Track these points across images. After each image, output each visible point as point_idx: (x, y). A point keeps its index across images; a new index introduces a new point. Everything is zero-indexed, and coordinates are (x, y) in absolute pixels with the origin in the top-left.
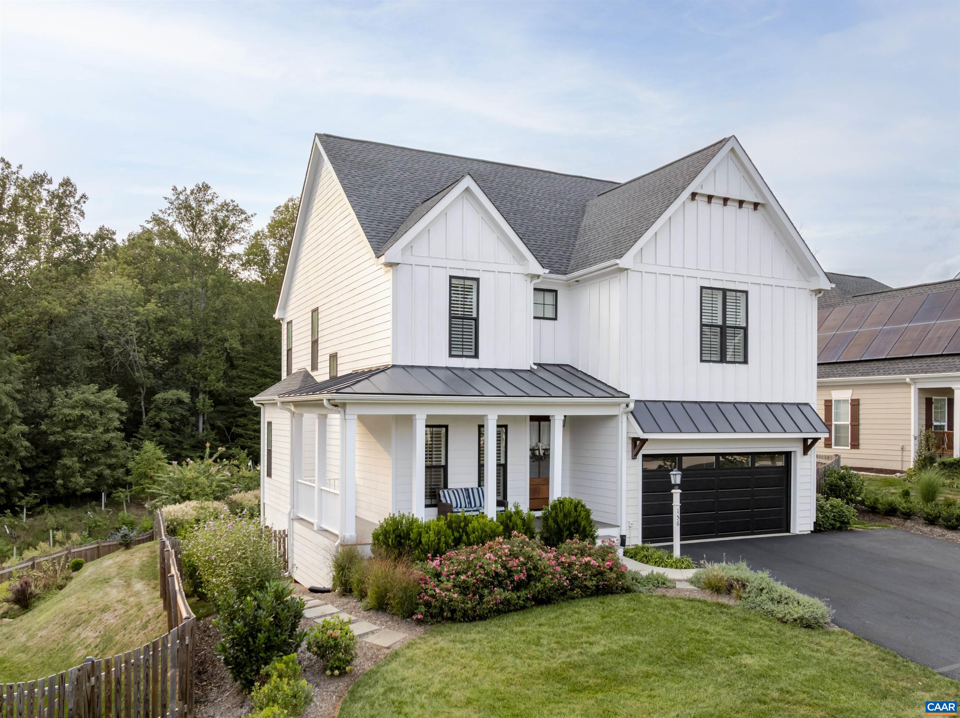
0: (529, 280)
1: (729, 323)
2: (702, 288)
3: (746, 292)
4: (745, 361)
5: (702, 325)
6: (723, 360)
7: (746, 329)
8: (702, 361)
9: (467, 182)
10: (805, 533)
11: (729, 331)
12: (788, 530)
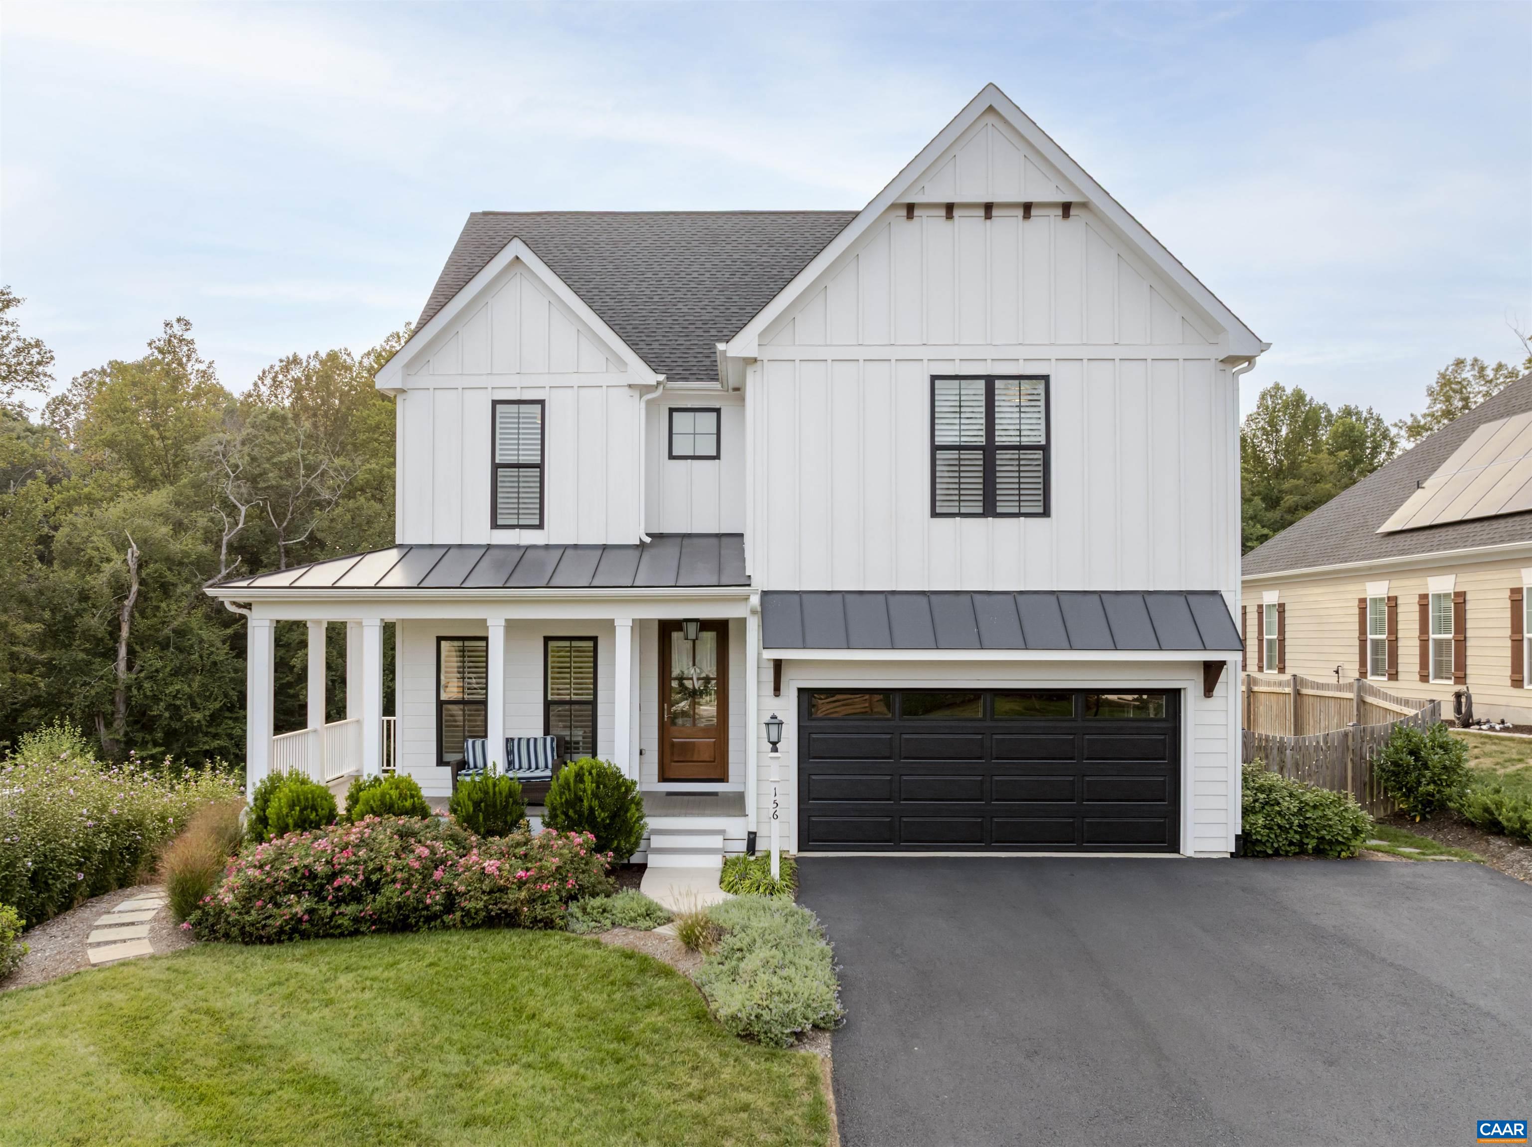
0: (637, 394)
1: (999, 440)
2: (934, 378)
3: (1046, 378)
4: (1046, 513)
5: (935, 448)
6: (989, 510)
7: (1045, 449)
8: (934, 514)
9: (516, 248)
10: (1214, 856)
11: (1000, 455)
12: (1175, 847)
